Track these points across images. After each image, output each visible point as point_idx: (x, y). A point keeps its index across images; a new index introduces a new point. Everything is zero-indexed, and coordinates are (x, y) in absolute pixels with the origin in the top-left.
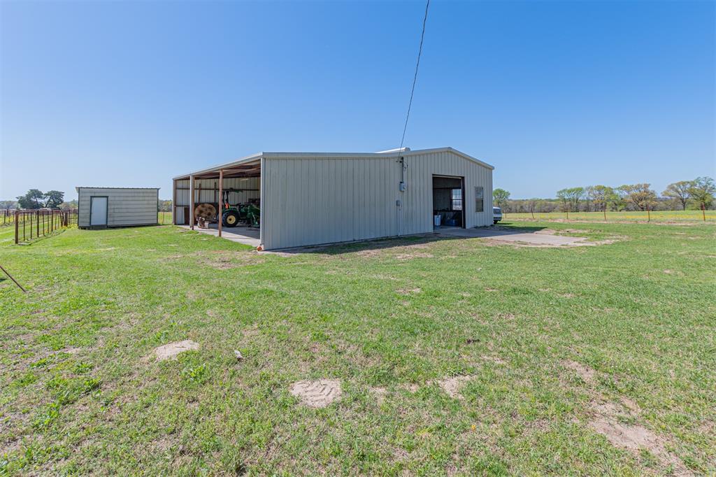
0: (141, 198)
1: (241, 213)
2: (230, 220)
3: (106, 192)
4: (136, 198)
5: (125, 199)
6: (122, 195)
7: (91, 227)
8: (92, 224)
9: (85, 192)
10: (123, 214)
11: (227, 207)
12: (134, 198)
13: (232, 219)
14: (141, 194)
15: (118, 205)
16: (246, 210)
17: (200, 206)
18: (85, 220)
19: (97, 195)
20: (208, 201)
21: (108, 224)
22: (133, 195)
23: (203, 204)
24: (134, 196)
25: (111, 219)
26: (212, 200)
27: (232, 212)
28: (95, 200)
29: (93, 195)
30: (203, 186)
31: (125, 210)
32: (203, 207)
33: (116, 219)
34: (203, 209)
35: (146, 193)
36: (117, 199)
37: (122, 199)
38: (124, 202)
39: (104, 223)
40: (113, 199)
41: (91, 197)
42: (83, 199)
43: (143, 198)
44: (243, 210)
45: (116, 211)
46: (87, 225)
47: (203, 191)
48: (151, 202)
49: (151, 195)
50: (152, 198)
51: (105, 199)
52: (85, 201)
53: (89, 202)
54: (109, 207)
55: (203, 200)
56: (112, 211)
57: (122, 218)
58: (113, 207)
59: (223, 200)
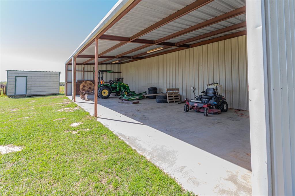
0: (49, 78)
1: (112, 87)
2: (104, 93)
3: (26, 74)
4: (46, 78)
5: (38, 78)
6: (37, 75)
7: (15, 96)
8: (16, 94)
9: (11, 74)
10: (37, 88)
11: (102, 83)
12: (44, 78)
13: (106, 92)
14: (49, 75)
15: (33, 82)
16: (116, 86)
17: (83, 83)
18: (12, 91)
19: (19, 75)
20: (89, 79)
21: (27, 94)
22: (43, 75)
23: (86, 81)
24: (45, 77)
25: (29, 91)
26: (92, 79)
27: (106, 87)
28: (18, 78)
29: (17, 75)
30: (86, 69)
31: (38, 85)
32: (86, 83)
33: (32, 91)
34: (86, 85)
35: (52, 74)
36: (33, 78)
37: (36, 78)
38: (38, 80)
39: (24, 93)
40: (30, 78)
41: (16, 77)
42: (10, 78)
43: (50, 78)
44: (113, 85)
45: (32, 85)
46: (13, 94)
47: (86, 73)
48: (55, 80)
49: (55, 76)
50: (55, 78)
51: (26, 78)
52: (11, 79)
53: (15, 80)
54: (28, 83)
55: (86, 79)
56: (30, 85)
57: (36, 90)
58: (30, 83)
59: (99, 78)
